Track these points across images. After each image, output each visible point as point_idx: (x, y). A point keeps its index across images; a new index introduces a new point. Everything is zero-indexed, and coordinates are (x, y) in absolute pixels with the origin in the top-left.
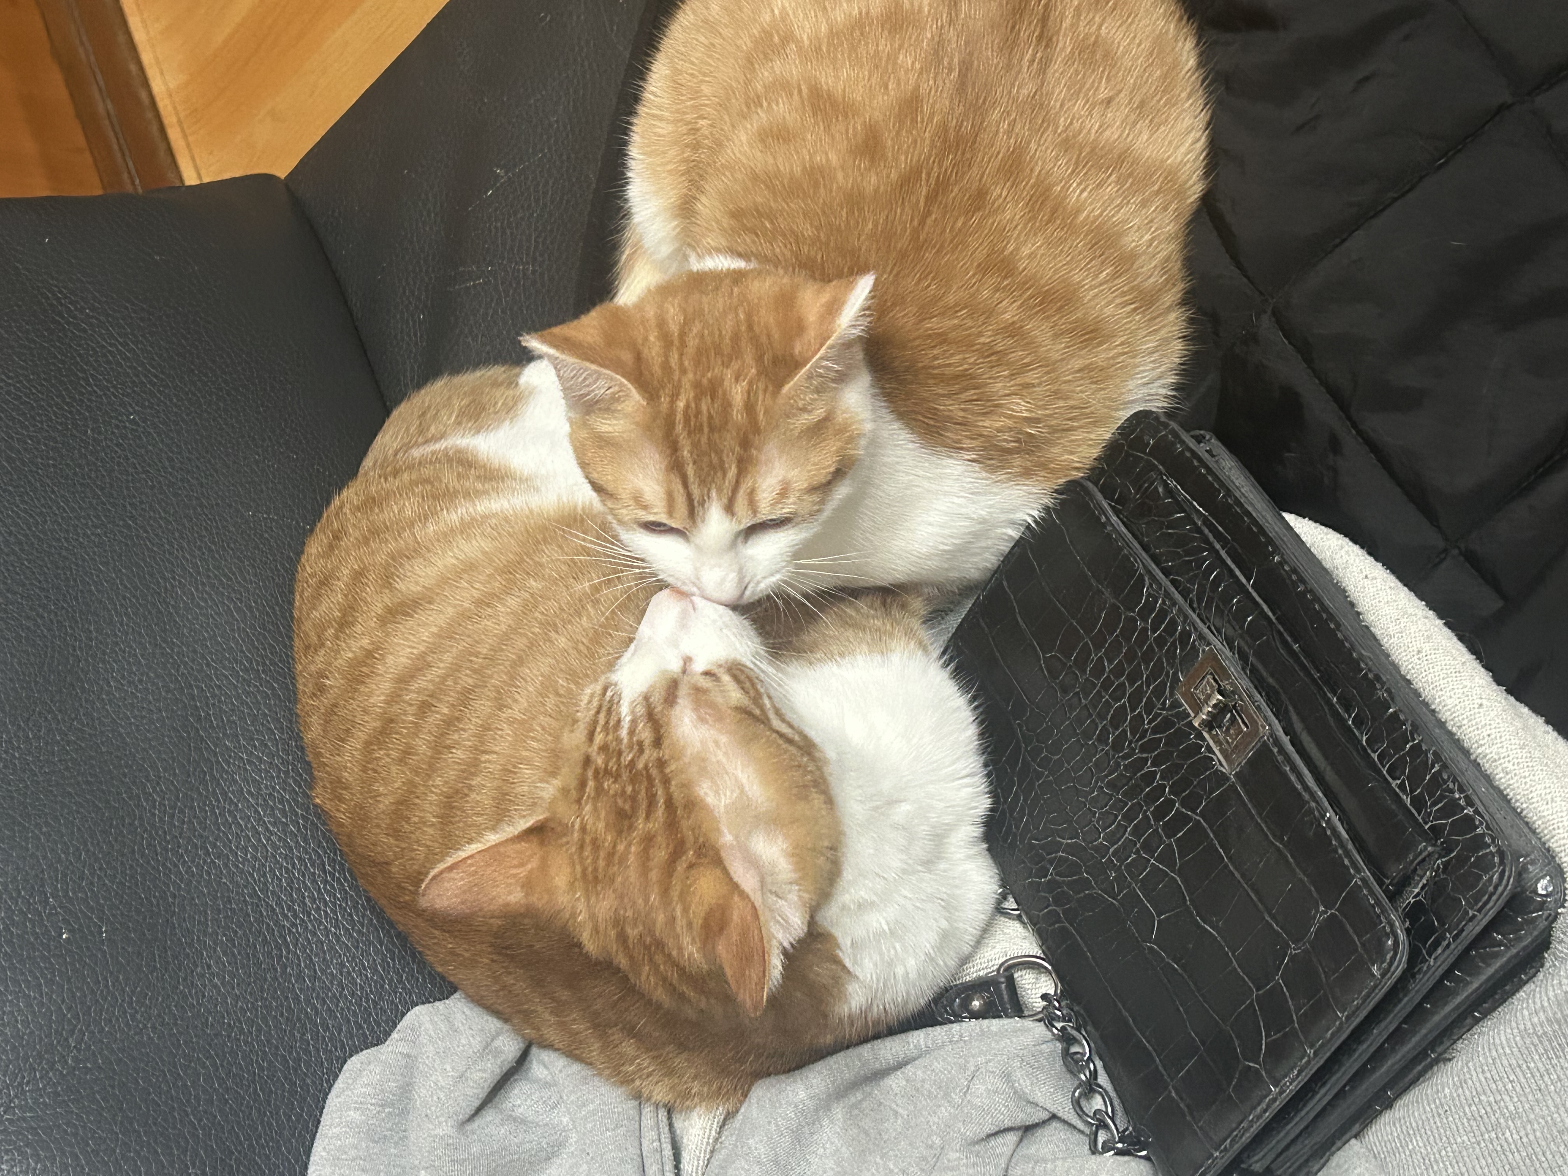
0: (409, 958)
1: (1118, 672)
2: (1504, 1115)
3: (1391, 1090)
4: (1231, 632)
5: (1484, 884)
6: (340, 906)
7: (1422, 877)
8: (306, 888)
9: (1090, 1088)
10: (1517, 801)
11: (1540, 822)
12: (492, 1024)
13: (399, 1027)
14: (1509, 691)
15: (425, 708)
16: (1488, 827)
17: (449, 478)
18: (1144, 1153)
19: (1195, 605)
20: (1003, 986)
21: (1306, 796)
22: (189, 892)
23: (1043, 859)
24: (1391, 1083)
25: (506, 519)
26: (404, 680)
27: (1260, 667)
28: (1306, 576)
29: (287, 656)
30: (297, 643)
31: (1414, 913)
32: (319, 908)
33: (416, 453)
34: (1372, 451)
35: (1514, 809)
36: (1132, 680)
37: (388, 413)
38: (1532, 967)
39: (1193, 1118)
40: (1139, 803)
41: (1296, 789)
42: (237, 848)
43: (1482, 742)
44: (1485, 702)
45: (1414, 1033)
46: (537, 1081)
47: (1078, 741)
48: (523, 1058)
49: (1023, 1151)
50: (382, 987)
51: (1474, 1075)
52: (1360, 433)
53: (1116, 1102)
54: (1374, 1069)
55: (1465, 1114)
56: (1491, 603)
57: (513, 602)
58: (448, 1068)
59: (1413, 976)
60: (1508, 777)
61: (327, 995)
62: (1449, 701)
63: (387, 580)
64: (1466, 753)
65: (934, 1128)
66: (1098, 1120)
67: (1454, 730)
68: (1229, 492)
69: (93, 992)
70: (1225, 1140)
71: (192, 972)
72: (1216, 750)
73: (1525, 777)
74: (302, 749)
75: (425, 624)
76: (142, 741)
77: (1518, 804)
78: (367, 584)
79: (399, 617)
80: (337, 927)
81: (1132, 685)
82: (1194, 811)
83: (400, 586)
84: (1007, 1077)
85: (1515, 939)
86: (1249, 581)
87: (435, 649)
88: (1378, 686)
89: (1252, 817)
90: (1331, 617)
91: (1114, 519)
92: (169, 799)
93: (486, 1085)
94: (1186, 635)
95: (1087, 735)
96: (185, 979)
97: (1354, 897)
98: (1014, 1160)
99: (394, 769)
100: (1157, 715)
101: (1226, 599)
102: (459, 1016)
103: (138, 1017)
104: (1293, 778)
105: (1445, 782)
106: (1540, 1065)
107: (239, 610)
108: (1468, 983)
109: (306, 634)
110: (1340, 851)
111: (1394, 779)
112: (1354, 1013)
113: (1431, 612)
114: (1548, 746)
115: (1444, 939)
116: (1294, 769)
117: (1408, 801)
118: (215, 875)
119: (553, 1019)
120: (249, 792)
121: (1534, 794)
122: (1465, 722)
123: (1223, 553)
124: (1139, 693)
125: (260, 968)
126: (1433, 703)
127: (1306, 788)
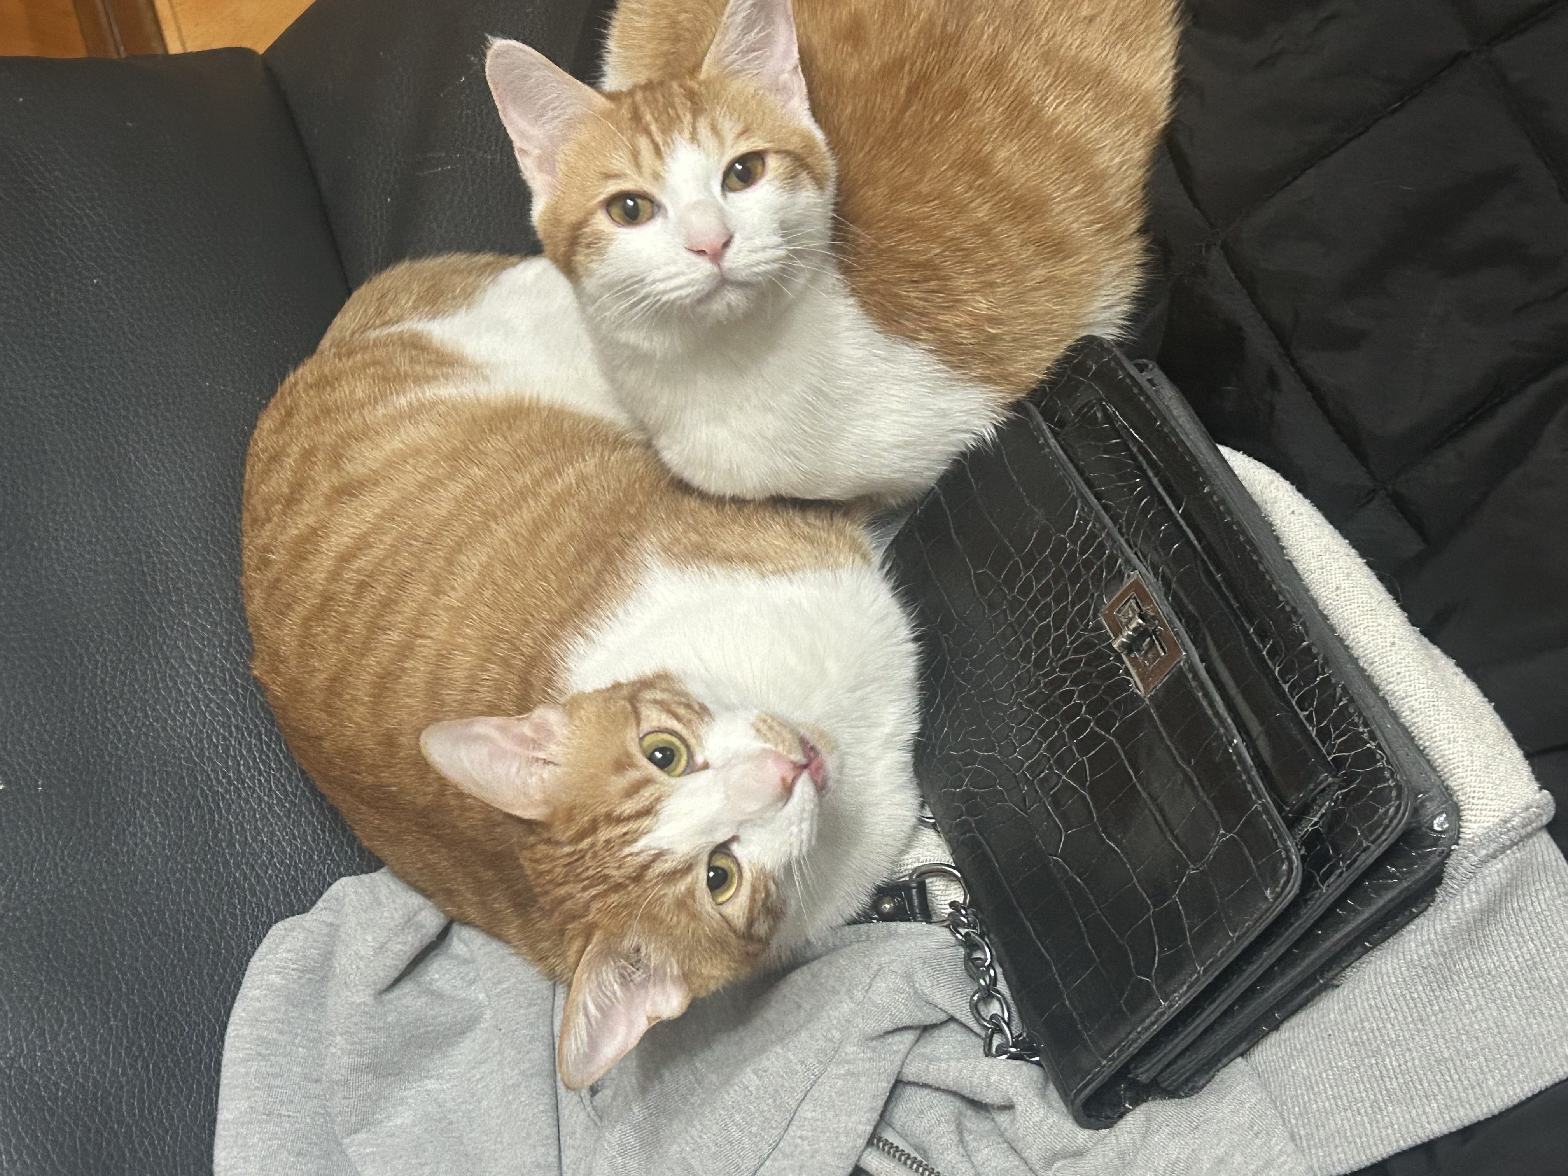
0: (339, 832)
1: (1045, 591)
2: (1384, 1042)
3: (1278, 1012)
4: (1156, 558)
5: (1380, 817)
6: (274, 776)
7: (1321, 807)
8: (242, 755)
9: (988, 994)
10: (1420, 739)
11: (1440, 761)
12: (415, 900)
13: (324, 896)
14: (1424, 633)
15: (362, 587)
16: (1388, 762)
17: (402, 362)
18: (1037, 1059)
19: (1124, 530)
20: (914, 891)
21: (1216, 722)
22: (126, 752)
23: (961, 769)
24: (1279, 1005)
25: (454, 407)
26: (345, 558)
27: (1182, 595)
28: (1233, 507)
29: (236, 527)
30: (246, 516)
31: (1311, 841)
32: (253, 777)
33: (373, 334)
34: (1309, 389)
35: (1417, 747)
36: (1058, 600)
37: (349, 293)
38: (1424, 901)
39: (1085, 1027)
40: (1054, 720)
41: (1206, 714)
42: (176, 711)
43: (1391, 680)
44: (1397, 641)
45: (1304, 957)
46: (456, 957)
47: (1002, 656)
48: (443, 935)
49: (921, 1049)
50: (311, 857)
51: (1359, 1001)
52: (1299, 371)
53: (1013, 1009)
54: (1263, 991)
55: (1348, 1039)
56: (1412, 545)
57: (456, 488)
58: (370, 939)
59: (1306, 901)
60: (1414, 715)
61: (256, 862)
62: (1363, 638)
63: (336, 459)
64: (1376, 689)
65: (835, 1022)
66: (994, 1024)
67: (1366, 666)
68: (1165, 420)
69: (26, 844)
70: (1114, 1049)
71: (124, 831)
72: (1133, 672)
73: (1430, 716)
74: (245, 620)
75: (368, 505)
76: (89, 602)
77: (1421, 742)
78: (316, 464)
79: (345, 498)
80: (270, 796)
81: (1057, 605)
82: (1108, 731)
83: (349, 467)
84: (909, 977)
85: (1407, 872)
86: (1178, 509)
87: (377, 529)
88: (1294, 619)
89: (1162, 739)
90: (1255, 550)
91: (1052, 441)
92: (112, 661)
93: (405, 958)
94: (1113, 559)
95: (1011, 651)
96: (117, 836)
97: (1252, 823)
98: (910, 1057)
99: (331, 646)
100: (1080, 636)
101: (1154, 525)
102: (384, 890)
103: (69, 871)
104: (1205, 704)
105: (1351, 715)
106: (1423, 995)
107: (191, 479)
108: (1358, 913)
109: (255, 510)
110: (1244, 778)
111: (1302, 710)
112: (1245, 933)
113: (1354, 551)
114: (1455, 687)
115: (1339, 867)
116: (1207, 695)
117: (1314, 734)
118: (153, 737)
119: (475, 899)
120: (191, 659)
121: (1437, 733)
122: (1377, 659)
123: (1155, 481)
124: (1063, 613)
125: (191, 830)
126: (1347, 639)
127: (1217, 714)
